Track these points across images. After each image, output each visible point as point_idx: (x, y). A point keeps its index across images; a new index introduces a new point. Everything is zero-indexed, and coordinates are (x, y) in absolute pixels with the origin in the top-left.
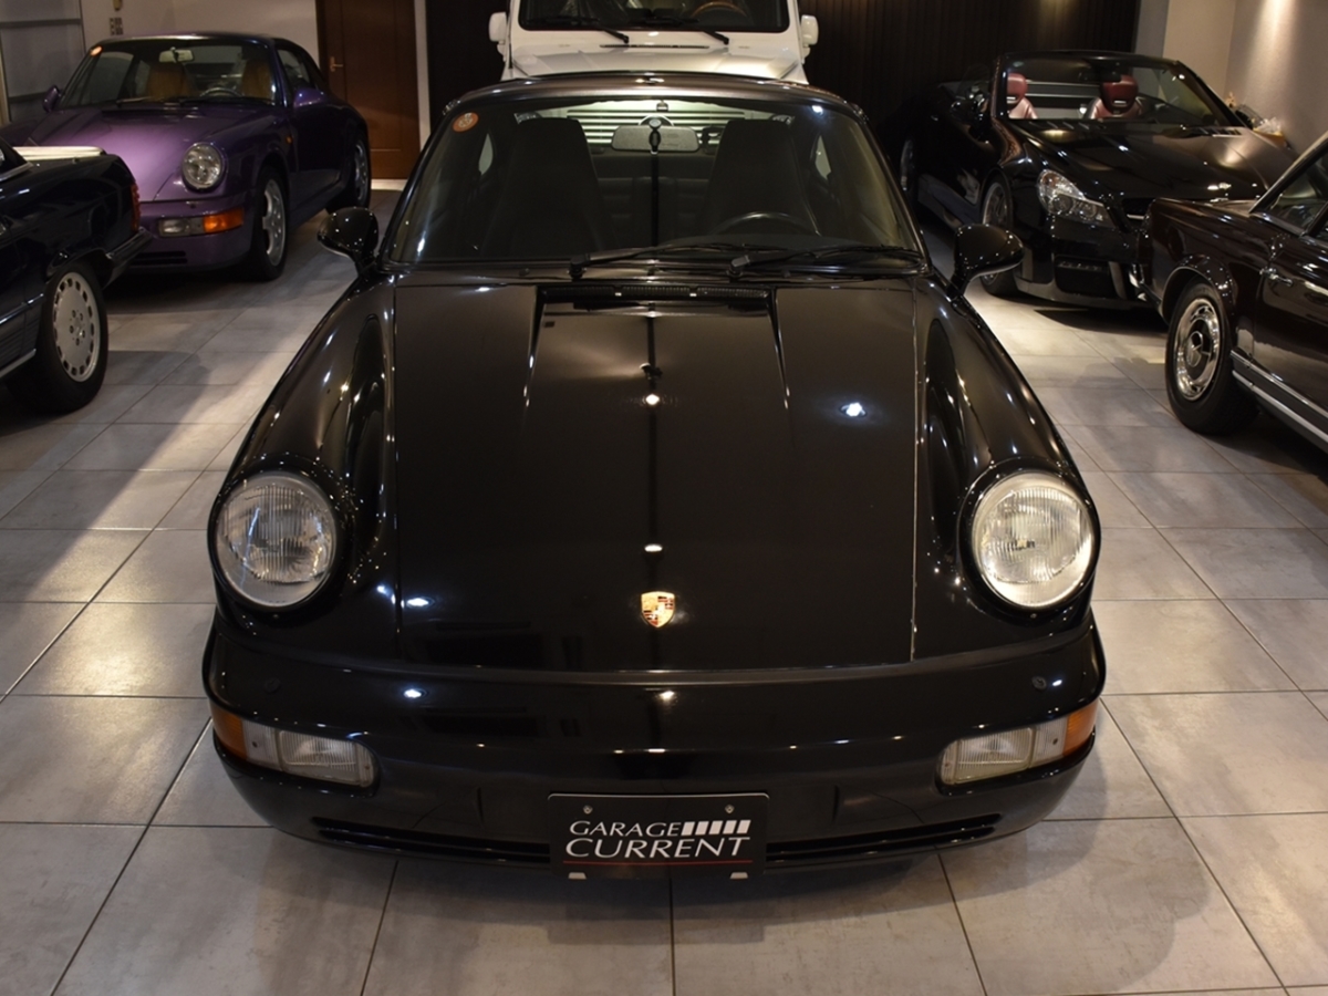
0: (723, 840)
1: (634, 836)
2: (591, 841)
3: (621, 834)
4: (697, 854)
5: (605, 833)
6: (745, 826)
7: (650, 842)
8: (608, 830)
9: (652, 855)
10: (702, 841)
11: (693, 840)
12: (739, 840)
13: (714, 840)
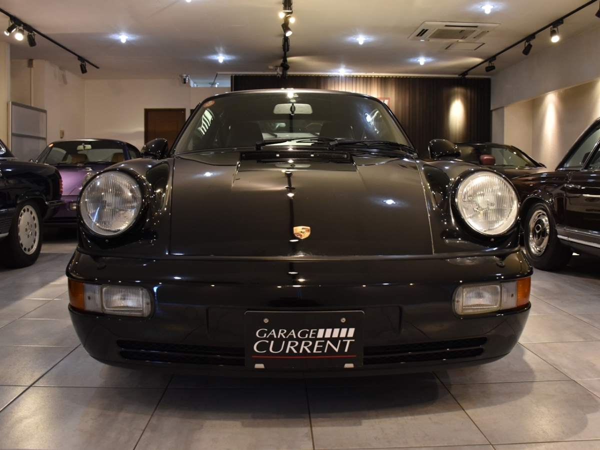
0: (340, 341)
1: (291, 338)
2: (267, 342)
3: (284, 337)
4: (325, 351)
5: (275, 337)
6: (352, 332)
7: (300, 341)
8: (277, 335)
9: (301, 351)
10: (329, 342)
11: (323, 341)
12: (349, 341)
13: (334, 341)
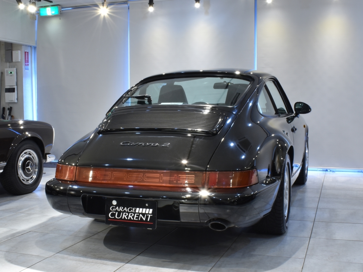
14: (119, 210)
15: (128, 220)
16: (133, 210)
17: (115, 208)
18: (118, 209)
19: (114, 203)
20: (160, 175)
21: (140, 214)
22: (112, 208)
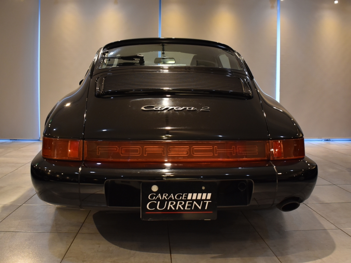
14: (162, 198)
15: (175, 210)
16: (184, 196)
17: (156, 196)
18: (160, 197)
19: (155, 188)
20: (213, 148)
21: (193, 201)
22: (152, 197)
